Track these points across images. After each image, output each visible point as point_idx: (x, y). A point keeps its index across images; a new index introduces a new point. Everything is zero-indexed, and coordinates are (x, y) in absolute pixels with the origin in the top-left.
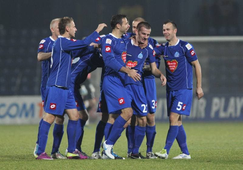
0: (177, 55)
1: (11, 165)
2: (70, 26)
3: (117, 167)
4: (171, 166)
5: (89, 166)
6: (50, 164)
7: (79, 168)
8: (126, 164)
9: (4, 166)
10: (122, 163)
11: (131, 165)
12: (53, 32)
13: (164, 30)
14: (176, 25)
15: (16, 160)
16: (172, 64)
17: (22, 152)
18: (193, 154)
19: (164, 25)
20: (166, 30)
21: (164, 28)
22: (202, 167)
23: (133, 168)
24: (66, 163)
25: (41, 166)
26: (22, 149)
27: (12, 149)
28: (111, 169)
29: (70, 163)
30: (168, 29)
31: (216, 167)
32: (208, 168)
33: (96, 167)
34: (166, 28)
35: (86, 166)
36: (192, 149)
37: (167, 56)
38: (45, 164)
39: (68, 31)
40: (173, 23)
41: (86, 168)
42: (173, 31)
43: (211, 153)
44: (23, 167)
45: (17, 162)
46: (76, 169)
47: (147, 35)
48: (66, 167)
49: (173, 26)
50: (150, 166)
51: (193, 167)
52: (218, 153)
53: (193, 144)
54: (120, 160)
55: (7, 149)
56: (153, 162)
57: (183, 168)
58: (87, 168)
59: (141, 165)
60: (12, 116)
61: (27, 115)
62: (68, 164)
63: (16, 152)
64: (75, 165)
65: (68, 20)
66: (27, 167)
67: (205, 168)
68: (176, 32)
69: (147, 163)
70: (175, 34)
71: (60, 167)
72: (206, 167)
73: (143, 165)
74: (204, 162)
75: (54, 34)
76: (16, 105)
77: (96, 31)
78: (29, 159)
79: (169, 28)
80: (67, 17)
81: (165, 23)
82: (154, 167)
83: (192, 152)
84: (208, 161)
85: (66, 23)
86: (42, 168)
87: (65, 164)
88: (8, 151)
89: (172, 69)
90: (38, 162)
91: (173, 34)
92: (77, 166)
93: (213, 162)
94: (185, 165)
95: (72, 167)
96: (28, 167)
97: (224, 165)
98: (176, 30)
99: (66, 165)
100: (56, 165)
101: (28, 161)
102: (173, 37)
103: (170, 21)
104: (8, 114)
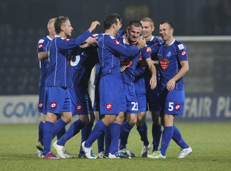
0: (169, 54)
1: (18, 164)
2: (65, 26)
3: (123, 166)
4: (176, 165)
5: (95, 165)
6: (56, 163)
7: (86, 167)
8: (132, 163)
9: (11, 165)
10: (128, 162)
11: (137, 164)
12: (51, 31)
13: (161, 30)
14: (172, 25)
15: (23, 159)
16: (163, 63)
17: (29, 152)
18: (199, 153)
19: (161, 25)
20: (162, 31)
21: (161, 28)
22: (208, 166)
23: (139, 167)
24: (73, 162)
25: (48, 165)
26: (29, 149)
27: (19, 148)
28: (117, 168)
29: (77, 162)
30: (164, 30)
31: (221, 166)
32: (214, 167)
33: (102, 166)
34: (163, 28)
35: (92, 165)
36: (198, 148)
37: (160, 55)
38: (51, 163)
39: (63, 31)
40: (169, 23)
41: (92, 167)
42: (170, 31)
43: (216, 152)
44: (30, 166)
45: (23, 161)
46: (82, 167)
47: (136, 33)
48: (72, 166)
49: (169, 26)
50: (156, 165)
51: (198, 167)
52: (223, 153)
53: (198, 143)
54: (127, 159)
55: (13, 148)
56: (159, 161)
57: (189, 167)
58: (94, 166)
59: (147, 165)
60: (19, 116)
61: (33, 114)
62: (75, 163)
63: (23, 151)
64: (81, 164)
65: (62, 19)
66: (33, 166)
67: (210, 168)
68: (172, 32)
69: (153, 163)
70: (172, 34)
71: (66, 166)
72: (211, 166)
73: (149, 164)
74: (210, 161)
75: (51, 33)
76: (23, 104)
77: (88, 30)
78: (36, 158)
79: (166, 28)
80: (62, 17)
81: (162, 23)
82: (160, 166)
83: (198, 151)
84: (213, 161)
85: (61, 22)
86: (48, 167)
87: (71, 163)
88: (15, 150)
89: (163, 68)
90: (44, 161)
91: (170, 34)
92: (83, 165)
93: (218, 161)
94: (190, 164)
95: (78, 166)
96: (35, 166)
97: (229, 164)
98: (172, 30)
99: (73, 164)
100: (62, 164)
101: (35, 160)
102: (170, 37)
103: (166, 21)
104: (15, 113)
